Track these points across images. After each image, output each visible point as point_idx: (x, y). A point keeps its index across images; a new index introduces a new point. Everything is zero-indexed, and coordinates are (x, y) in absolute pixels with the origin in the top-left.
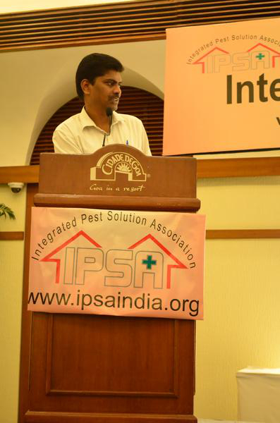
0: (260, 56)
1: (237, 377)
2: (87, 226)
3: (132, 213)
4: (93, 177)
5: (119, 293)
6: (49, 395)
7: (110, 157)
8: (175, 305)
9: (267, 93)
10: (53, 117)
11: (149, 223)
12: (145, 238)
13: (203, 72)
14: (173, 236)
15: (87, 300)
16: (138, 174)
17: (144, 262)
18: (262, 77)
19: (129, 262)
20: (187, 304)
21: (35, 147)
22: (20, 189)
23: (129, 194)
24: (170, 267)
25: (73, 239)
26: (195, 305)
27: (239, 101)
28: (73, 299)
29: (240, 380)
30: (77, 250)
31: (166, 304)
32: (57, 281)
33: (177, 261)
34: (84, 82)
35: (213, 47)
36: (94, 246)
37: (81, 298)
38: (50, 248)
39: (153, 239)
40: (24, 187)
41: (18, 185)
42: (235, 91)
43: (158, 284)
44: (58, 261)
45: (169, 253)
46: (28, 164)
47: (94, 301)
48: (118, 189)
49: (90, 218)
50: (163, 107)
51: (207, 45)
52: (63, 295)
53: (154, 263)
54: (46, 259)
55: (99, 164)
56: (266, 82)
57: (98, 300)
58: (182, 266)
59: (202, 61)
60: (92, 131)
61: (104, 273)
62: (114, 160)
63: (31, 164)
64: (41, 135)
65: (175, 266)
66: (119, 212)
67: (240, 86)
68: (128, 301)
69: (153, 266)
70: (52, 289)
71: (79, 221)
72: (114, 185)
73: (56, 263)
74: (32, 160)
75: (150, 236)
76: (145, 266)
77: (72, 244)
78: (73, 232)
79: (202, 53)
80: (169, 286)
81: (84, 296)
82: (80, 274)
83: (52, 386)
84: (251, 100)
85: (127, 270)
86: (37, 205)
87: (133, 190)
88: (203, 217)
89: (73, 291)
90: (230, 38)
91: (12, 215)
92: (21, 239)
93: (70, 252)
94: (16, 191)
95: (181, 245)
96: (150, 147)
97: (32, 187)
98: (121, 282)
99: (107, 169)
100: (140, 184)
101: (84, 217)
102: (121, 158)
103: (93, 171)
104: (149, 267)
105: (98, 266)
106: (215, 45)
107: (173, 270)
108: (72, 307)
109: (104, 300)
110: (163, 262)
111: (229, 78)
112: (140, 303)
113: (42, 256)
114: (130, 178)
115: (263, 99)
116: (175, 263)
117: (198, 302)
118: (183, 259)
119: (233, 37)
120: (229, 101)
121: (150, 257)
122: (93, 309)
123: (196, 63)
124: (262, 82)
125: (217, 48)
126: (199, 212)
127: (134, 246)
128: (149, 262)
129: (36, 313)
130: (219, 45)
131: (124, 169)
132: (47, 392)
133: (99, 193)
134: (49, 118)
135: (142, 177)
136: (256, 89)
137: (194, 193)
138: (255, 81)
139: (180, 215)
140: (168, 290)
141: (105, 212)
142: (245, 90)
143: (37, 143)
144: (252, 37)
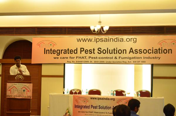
0: (51, 45)
4: (16, 78)
7: (18, 75)
9: (52, 52)
11: (24, 85)
13: (40, 47)
14: (28, 87)
18: (51, 49)
19: (21, 91)
23: (21, 81)
27: (47, 53)
31: (26, 97)
40: (1, 64)
42: (46, 51)
43: (25, 94)
46: (2, 59)
54: (9, 90)
56: (52, 50)
57: (16, 96)
58: (29, 91)
59: (39, 45)
61: (17, 92)
66: (19, 83)
67: (47, 50)
70: (10, 95)
72: (19, 80)
74: (3, 57)
77: (13, 88)
78: (13, 86)
79: (40, 43)
83: (10, 108)
84: (49, 53)
86: (8, 83)
89: (13, 95)
97: (3, 64)
98: (20, 94)
99: (18, 77)
101: (14, 84)
105: (16, 91)
106: (42, 42)
108: (13, 97)
110: (26, 91)
111: (45, 49)
112: (22, 97)
114: (21, 78)
115: (51, 53)
120: (45, 53)
122: (16, 97)
124: (51, 50)
127: (22, 88)
128: (24, 91)
130: (43, 42)
131: (20, 77)
133: (17, 81)
136: (50, 51)
138: (50, 50)
139: (29, 84)
140: (27, 95)
141: (17, 84)
142: (48, 51)
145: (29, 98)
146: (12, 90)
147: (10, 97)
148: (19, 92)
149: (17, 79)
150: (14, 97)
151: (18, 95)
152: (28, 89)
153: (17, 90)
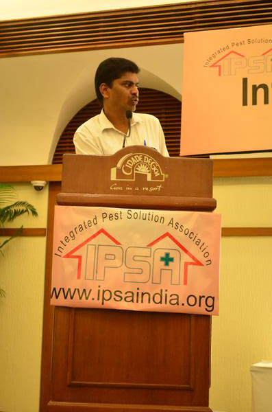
1: (251, 371)
2: (107, 225)
3: (151, 211)
4: (113, 177)
5: (138, 289)
6: (71, 386)
7: (129, 158)
8: (192, 301)
10: (74, 118)
11: (167, 221)
12: (163, 237)
13: (220, 75)
14: (190, 234)
15: (107, 295)
16: (157, 174)
17: (162, 259)
19: (148, 259)
20: (203, 300)
21: (58, 147)
22: (42, 187)
23: (148, 193)
24: (186, 264)
25: (94, 236)
26: (211, 301)
27: (255, 103)
28: (94, 295)
29: (253, 374)
30: (97, 247)
31: (182, 300)
32: (79, 277)
33: (193, 258)
34: (103, 86)
35: (230, 50)
36: (114, 244)
37: (101, 294)
38: (72, 245)
39: (171, 237)
40: (46, 185)
41: (40, 183)
42: (250, 93)
43: (175, 280)
44: (80, 257)
45: (186, 251)
46: (50, 163)
47: (113, 296)
48: (137, 189)
49: (111, 217)
50: (180, 108)
51: (224, 49)
52: (84, 290)
53: (172, 260)
54: (68, 256)
55: (119, 165)
57: (117, 295)
58: (198, 263)
59: (218, 64)
60: (112, 133)
61: (123, 269)
62: (134, 161)
63: (53, 163)
64: (63, 135)
65: (191, 263)
66: (138, 211)
67: (255, 88)
68: (146, 297)
69: (170, 263)
70: (73, 284)
71: (100, 220)
73: (77, 260)
74: (54, 159)
75: (167, 234)
76: (163, 263)
77: (93, 241)
78: (94, 230)
79: (219, 56)
80: (185, 283)
81: (104, 292)
82: (101, 270)
83: (73, 378)
84: (266, 102)
85: (145, 266)
86: (60, 204)
87: (152, 189)
88: (219, 216)
89: (93, 286)
90: (246, 42)
91: (34, 213)
92: (43, 235)
93: (91, 249)
94: (38, 189)
95: (198, 243)
96: (167, 147)
97: (54, 186)
98: (140, 278)
99: (127, 169)
100: (159, 184)
101: (104, 215)
102: (140, 159)
103: (114, 171)
104: (167, 264)
105: (117, 262)
106: (231, 48)
107: (190, 267)
108: (93, 301)
109: (123, 296)
110: (180, 259)
111: (245, 80)
112: (158, 299)
113: (65, 253)
114: (149, 178)
116: (191, 260)
117: (213, 298)
118: (200, 256)
119: (249, 41)
120: (245, 103)
121: (167, 255)
122: (112, 304)
123: (213, 66)
125: (233, 52)
126: (215, 211)
127: (153, 244)
128: (167, 259)
129: (57, 307)
131: (143, 170)
132: (68, 383)
133: (118, 192)
134: (70, 119)
135: (160, 177)
137: (210, 193)
138: (269, 84)
139: (197, 214)
140: (185, 286)
141: (125, 211)
142: (261, 92)
143: (59, 143)
144: (267, 41)
145: (201, 310)
146: (88, 253)
147: (76, 302)
148: (136, 265)
149: (120, 184)
150: (97, 304)
151: (129, 287)
152: (193, 249)
153: (117, 251)
